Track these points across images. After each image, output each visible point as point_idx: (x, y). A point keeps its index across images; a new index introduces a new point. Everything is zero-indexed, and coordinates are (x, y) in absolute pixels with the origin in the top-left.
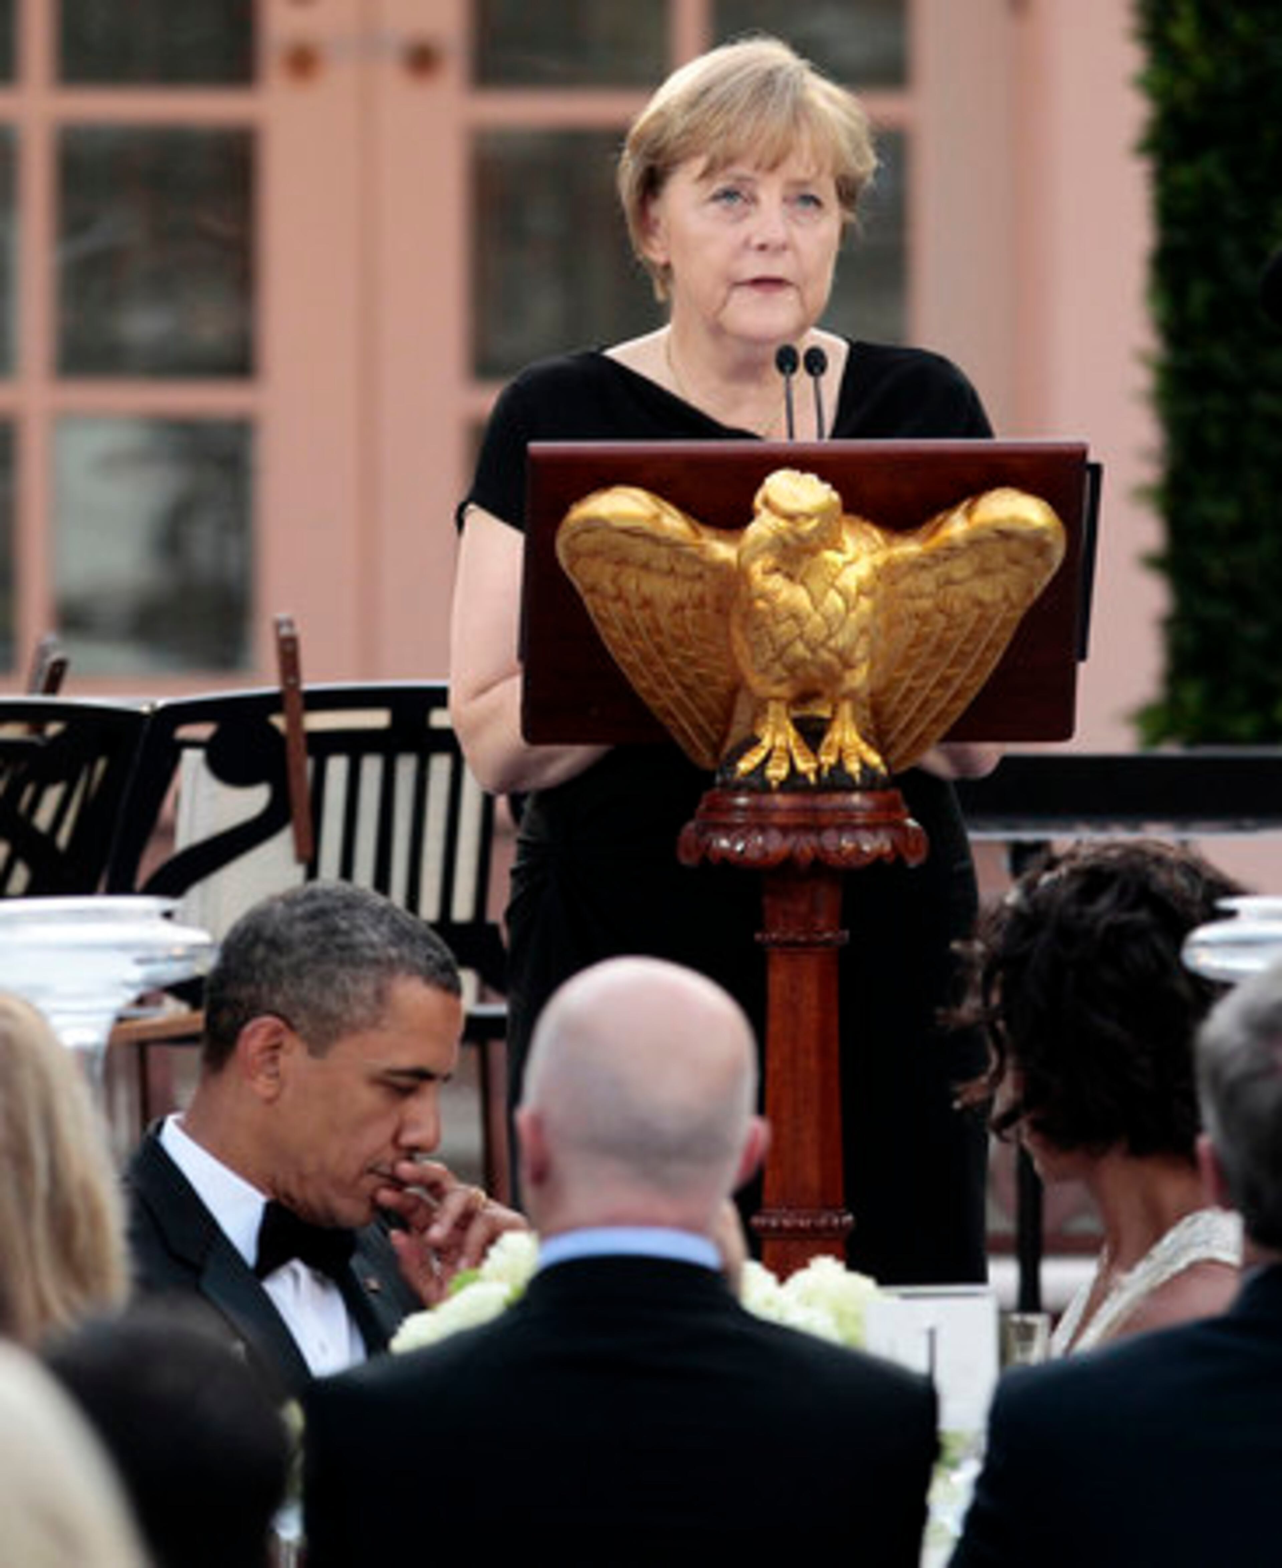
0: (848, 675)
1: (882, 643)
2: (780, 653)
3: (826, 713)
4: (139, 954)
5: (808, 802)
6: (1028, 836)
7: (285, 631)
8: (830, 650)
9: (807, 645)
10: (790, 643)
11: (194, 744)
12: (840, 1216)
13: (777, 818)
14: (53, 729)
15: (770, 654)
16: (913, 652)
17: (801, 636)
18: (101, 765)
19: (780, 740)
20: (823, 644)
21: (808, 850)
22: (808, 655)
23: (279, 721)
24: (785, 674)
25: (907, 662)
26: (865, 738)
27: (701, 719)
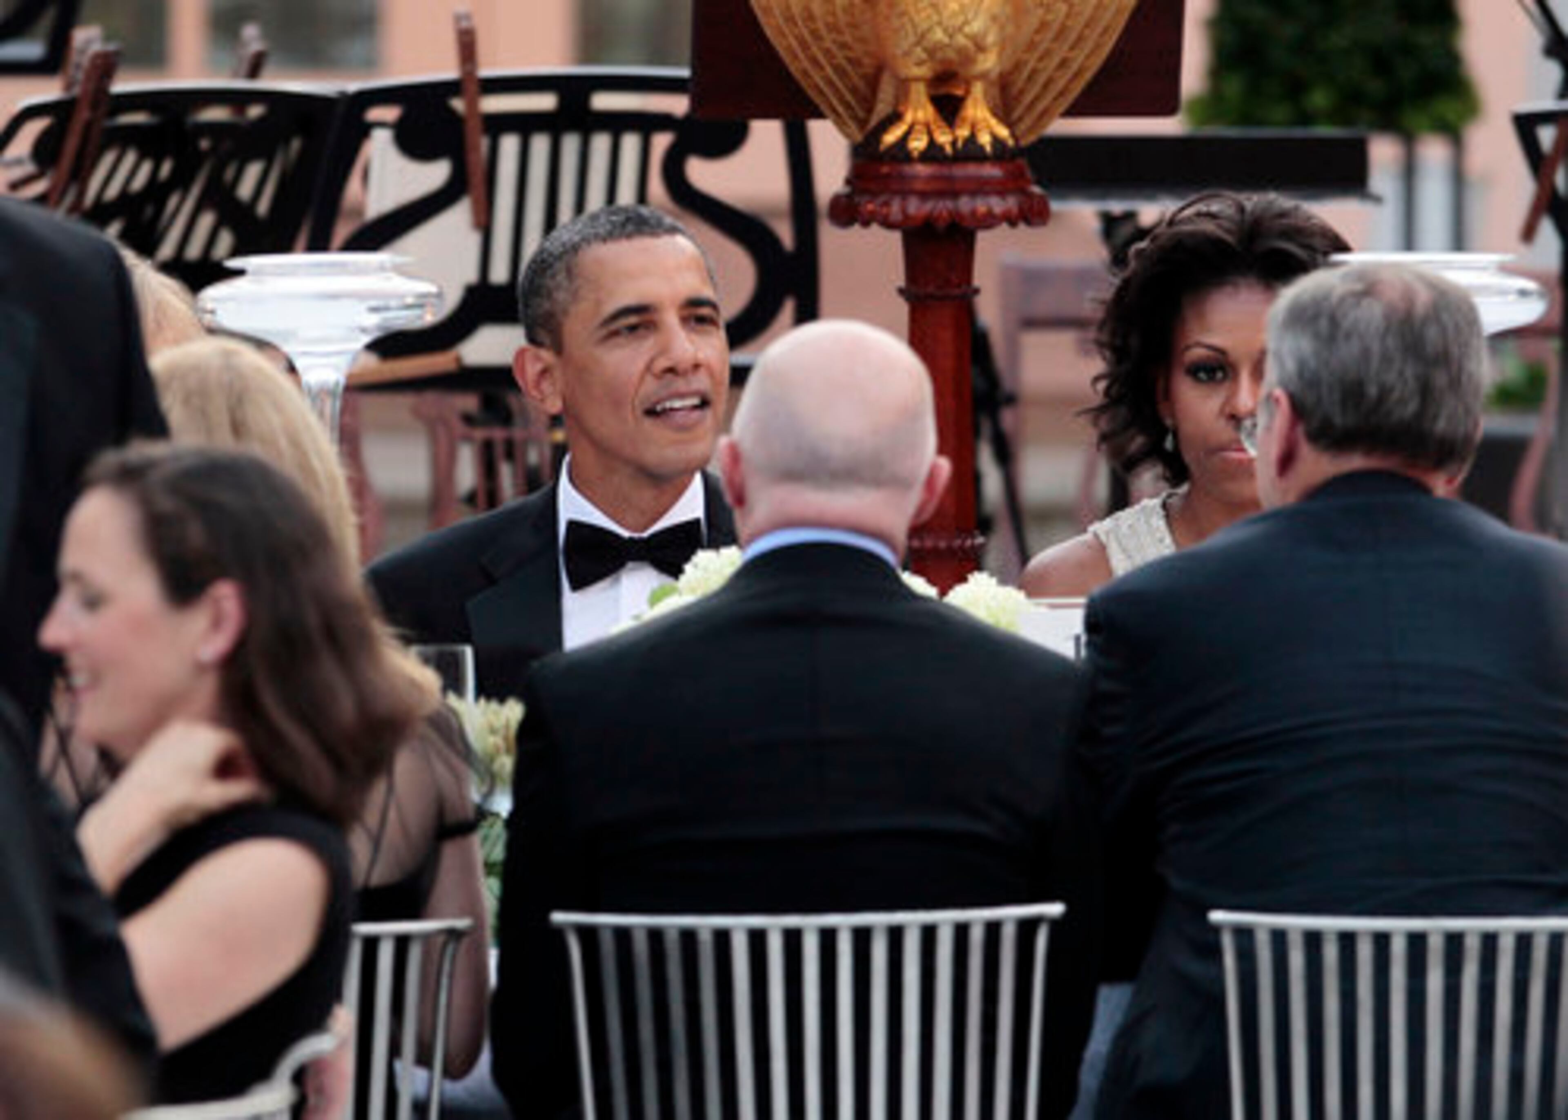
0: (981, 57)
1: (1010, 29)
2: (921, 38)
3: (959, 92)
4: (374, 303)
5: (945, 171)
6: (1117, 207)
7: (464, 24)
8: (967, 36)
9: (945, 31)
10: (930, 30)
11: (382, 124)
12: (973, 537)
13: (919, 186)
14: (255, 111)
15: (912, 39)
16: (1037, 38)
17: (940, 23)
18: (296, 144)
19: (921, 115)
20: (960, 29)
21: (945, 214)
22: (946, 40)
23: (458, 104)
24: (924, 56)
25: (1031, 46)
26: (995, 115)
27: (849, 97)
